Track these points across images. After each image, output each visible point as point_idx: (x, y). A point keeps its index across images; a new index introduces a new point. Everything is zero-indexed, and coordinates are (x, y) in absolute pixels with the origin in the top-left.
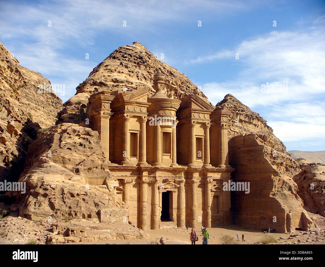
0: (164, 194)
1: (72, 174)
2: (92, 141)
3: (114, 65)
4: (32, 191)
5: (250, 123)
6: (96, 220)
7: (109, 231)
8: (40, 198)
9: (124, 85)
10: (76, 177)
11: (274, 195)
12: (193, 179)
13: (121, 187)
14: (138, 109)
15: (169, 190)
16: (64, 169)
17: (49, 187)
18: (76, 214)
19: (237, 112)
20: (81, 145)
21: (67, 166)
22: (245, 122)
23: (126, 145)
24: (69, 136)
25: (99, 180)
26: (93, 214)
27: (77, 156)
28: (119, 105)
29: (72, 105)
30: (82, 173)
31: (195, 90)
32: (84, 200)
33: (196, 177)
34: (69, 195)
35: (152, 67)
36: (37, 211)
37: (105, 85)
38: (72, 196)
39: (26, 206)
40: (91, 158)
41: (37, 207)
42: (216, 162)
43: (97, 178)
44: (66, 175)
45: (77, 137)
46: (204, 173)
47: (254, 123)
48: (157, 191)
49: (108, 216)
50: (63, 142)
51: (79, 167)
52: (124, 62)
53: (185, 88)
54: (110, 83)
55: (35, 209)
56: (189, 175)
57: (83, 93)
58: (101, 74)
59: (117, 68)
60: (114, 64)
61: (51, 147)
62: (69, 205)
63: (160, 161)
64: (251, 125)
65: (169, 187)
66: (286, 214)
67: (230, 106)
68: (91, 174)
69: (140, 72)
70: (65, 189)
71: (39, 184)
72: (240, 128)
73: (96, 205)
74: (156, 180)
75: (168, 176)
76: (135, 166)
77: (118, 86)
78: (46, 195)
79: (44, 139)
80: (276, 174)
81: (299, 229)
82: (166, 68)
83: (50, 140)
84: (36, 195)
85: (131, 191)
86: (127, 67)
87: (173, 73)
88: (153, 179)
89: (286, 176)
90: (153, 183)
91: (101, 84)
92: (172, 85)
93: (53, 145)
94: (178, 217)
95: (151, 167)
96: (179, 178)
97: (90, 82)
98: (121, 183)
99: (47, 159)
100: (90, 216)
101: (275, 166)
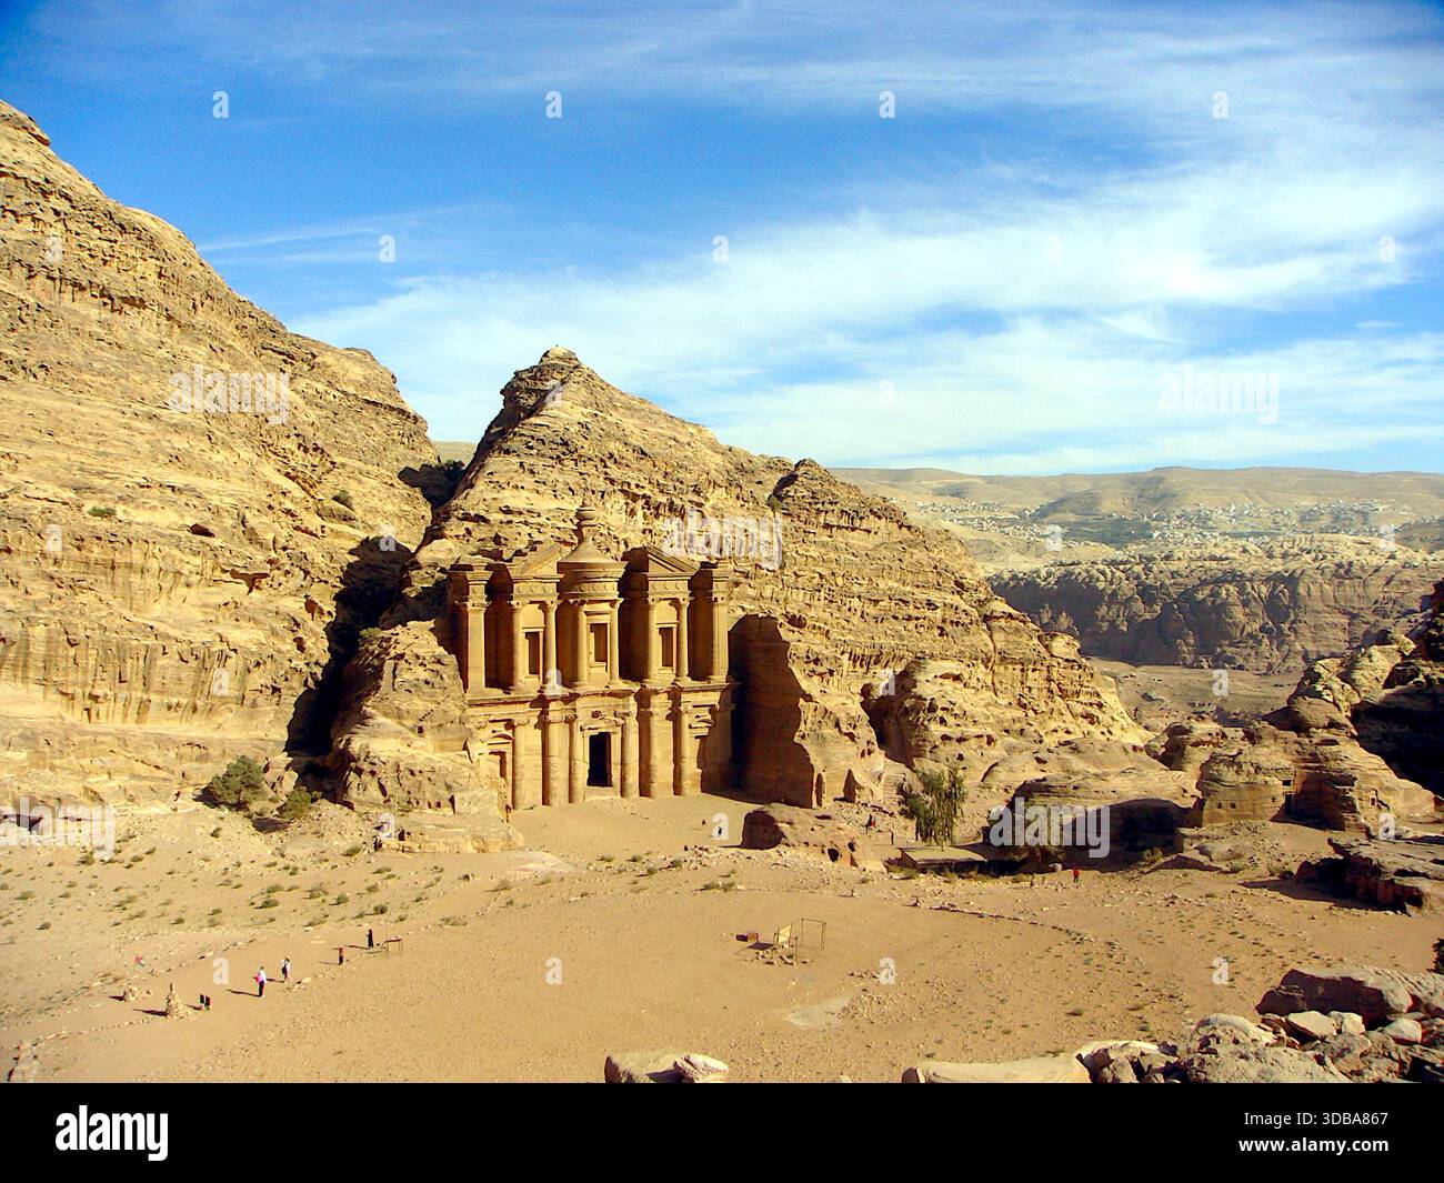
0: (592, 738)
1: (412, 735)
2: (445, 676)
3: (507, 472)
4: (353, 764)
5: (853, 529)
6: (447, 810)
7: (462, 830)
8: (366, 778)
9: (523, 520)
10: (419, 742)
11: (803, 737)
12: (651, 709)
13: (509, 733)
14: (538, 588)
15: (604, 730)
16: (400, 728)
17: (376, 761)
18: (418, 803)
19: (819, 506)
20: (427, 683)
21: (404, 722)
22: (839, 527)
23: (515, 657)
24: (407, 666)
25: (457, 743)
26: (445, 802)
27: (419, 705)
28: (505, 581)
29: (420, 568)
30: (427, 733)
31: (696, 486)
32: (429, 779)
33: (660, 705)
34: (407, 773)
35: (590, 459)
36: (361, 798)
37: (486, 521)
38: (412, 773)
39: (346, 789)
40: (442, 707)
41: (361, 791)
42: (700, 670)
43: (452, 740)
44: (403, 738)
45: (421, 669)
46: (675, 694)
47: (864, 526)
48: (578, 734)
49: (466, 804)
50: (398, 680)
51: (423, 724)
52: (528, 461)
53: (671, 488)
54: (495, 517)
55: (359, 794)
56: (643, 699)
57: (444, 540)
58: (479, 495)
59: (512, 478)
60: (505, 468)
61: (379, 688)
62: (407, 789)
63: (585, 677)
64: (855, 533)
65: (604, 725)
66: (815, 776)
67: (799, 494)
68: (442, 734)
69: (561, 480)
70: (401, 764)
71: (362, 758)
72: (824, 545)
73: (449, 787)
74: (576, 717)
75: (602, 704)
76: (535, 694)
77: (510, 522)
78: (373, 773)
79: (369, 666)
80: (809, 698)
81: (841, 800)
82: (630, 440)
83: (379, 671)
84: (359, 772)
85: (529, 738)
86: (532, 472)
87: (646, 450)
88: (570, 714)
89: (840, 696)
90: (570, 721)
91: (479, 519)
92: (636, 491)
93: (383, 683)
94: (623, 779)
95: (567, 692)
96: (624, 707)
97: (456, 513)
98: (510, 724)
99: (373, 711)
100: (439, 805)
101: (816, 679)
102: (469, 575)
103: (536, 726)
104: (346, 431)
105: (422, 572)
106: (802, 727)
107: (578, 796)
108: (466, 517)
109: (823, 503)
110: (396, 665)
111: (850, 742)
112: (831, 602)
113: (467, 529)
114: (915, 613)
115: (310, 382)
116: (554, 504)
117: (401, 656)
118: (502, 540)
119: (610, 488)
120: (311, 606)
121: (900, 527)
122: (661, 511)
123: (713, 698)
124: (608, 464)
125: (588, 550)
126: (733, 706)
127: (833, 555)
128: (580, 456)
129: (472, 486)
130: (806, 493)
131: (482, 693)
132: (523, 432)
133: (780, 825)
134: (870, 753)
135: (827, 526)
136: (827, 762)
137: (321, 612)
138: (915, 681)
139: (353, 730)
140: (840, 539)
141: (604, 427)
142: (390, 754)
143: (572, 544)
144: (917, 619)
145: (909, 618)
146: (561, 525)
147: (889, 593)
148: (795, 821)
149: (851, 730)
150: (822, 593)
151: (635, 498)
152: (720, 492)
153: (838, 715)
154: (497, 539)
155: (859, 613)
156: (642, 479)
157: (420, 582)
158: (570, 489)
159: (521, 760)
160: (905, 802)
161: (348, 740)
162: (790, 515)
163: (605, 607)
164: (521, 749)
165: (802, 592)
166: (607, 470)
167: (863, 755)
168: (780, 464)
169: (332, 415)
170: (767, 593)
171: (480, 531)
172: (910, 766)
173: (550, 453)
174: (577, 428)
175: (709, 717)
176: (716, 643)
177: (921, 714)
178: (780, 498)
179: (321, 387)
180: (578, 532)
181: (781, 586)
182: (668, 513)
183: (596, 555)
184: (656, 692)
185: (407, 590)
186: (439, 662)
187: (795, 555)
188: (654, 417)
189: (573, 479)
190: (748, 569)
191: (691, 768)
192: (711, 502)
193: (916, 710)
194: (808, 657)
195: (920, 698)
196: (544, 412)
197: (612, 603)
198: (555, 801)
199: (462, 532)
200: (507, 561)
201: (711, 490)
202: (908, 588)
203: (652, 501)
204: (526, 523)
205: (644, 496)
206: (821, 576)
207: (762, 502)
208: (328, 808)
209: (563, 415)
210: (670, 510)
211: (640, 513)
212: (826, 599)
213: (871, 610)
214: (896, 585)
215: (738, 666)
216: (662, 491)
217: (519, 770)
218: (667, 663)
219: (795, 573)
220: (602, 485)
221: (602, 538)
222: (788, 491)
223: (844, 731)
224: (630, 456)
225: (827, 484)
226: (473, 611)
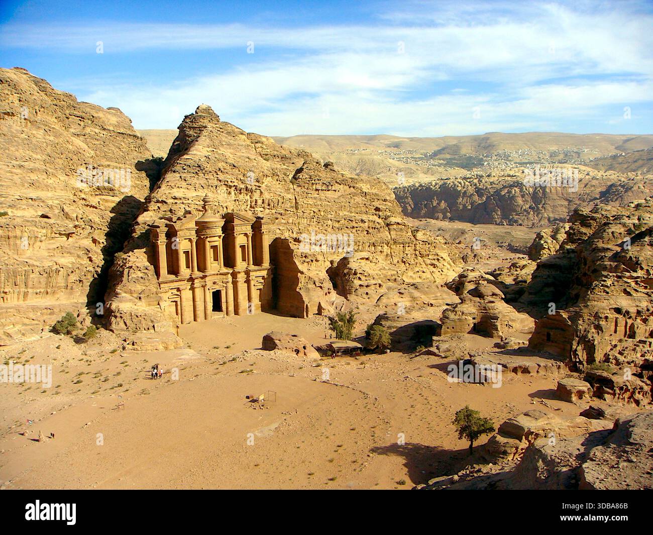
0: (213, 293)
1: (136, 300)
2: (149, 275)
4: (113, 314)
5: (328, 190)
6: (152, 331)
7: (158, 339)
8: (119, 319)
9: (181, 202)
10: (139, 303)
11: (300, 289)
12: (237, 279)
13: (178, 293)
14: (187, 233)
15: (218, 289)
16: (131, 298)
17: (122, 312)
18: (140, 328)
19: (313, 181)
20: (142, 278)
21: (133, 295)
22: (322, 190)
24: (133, 271)
25: (155, 302)
26: (151, 327)
27: (139, 287)
28: (173, 231)
29: (139, 225)
30: (142, 299)
32: (144, 318)
33: (241, 278)
34: (135, 316)
35: (210, 172)
36: (117, 328)
37: (166, 203)
38: (137, 317)
39: (111, 324)
40: (149, 288)
41: (117, 325)
42: (258, 261)
43: (153, 301)
44: (133, 302)
45: (139, 272)
46: (247, 273)
47: (333, 189)
48: (207, 291)
49: (159, 328)
50: (130, 277)
51: (141, 296)
52: (183, 175)
54: (170, 201)
56: (234, 275)
57: (149, 212)
58: (163, 191)
59: (177, 183)
60: (174, 179)
61: (122, 281)
62: (135, 323)
63: (209, 268)
64: (329, 192)
65: (218, 287)
66: (305, 305)
67: (304, 177)
68: (149, 299)
69: (198, 183)
70: (132, 313)
71: (117, 311)
72: (315, 198)
73: (152, 322)
74: (206, 285)
75: (217, 279)
76: (188, 277)
77: (176, 203)
78: (121, 317)
79: (118, 271)
80: (302, 273)
81: (316, 314)
82: (229, 161)
83: (122, 273)
84: (116, 317)
85: (187, 294)
86: (185, 180)
87: (236, 165)
88: (204, 284)
89: (316, 270)
90: (204, 287)
91: (163, 202)
92: (231, 184)
93: (124, 279)
94: (227, 308)
95: (201, 274)
96: (226, 279)
97: (153, 200)
98: (178, 290)
99: (120, 291)
100: (148, 329)
101: (306, 264)
102: (158, 230)
103: (190, 289)
104: (109, 150)
105: (140, 226)
106: (300, 285)
107: (209, 317)
108: (158, 202)
109: (315, 180)
110: (129, 271)
111: (320, 290)
112: (319, 223)
113: (158, 207)
114: (356, 225)
115: (92, 129)
116: (195, 194)
117: (131, 267)
118: (173, 211)
119: (219, 183)
120: (94, 241)
121: (350, 187)
122: (242, 191)
123: (264, 273)
124: (218, 173)
125: (209, 215)
126: (272, 276)
127: (319, 203)
128: (206, 171)
129: (160, 187)
130: (307, 176)
131: (166, 278)
132: (181, 162)
133: (276, 341)
134: (329, 293)
135: (317, 190)
136: (310, 299)
137: (99, 243)
138: (349, 261)
139: (113, 299)
140: (323, 195)
141: (217, 156)
142: (127, 309)
143: (202, 211)
144: (357, 227)
145: (353, 227)
146: (198, 203)
147: (344, 217)
148: (281, 339)
149: (321, 285)
150: (315, 220)
151: (230, 187)
152: (269, 179)
153: (315, 279)
154: (171, 211)
155: (331, 227)
156: (233, 179)
157: (139, 230)
158: (202, 186)
159: (184, 304)
160: (331, 324)
161: (111, 304)
162: (300, 186)
163: (217, 238)
164: (184, 300)
165: (306, 219)
166: (218, 176)
167: (326, 294)
168: (303, 153)
169: (102, 143)
170: (291, 221)
171: (164, 208)
172: (346, 298)
173: (193, 171)
174: (204, 158)
175: (263, 281)
176: (264, 250)
177: (351, 276)
178: (296, 179)
179: (97, 131)
180: (204, 207)
181: (296, 218)
182: (245, 192)
183: (212, 217)
184: (239, 273)
185: (134, 234)
186: (147, 269)
187: (303, 204)
188: (240, 147)
189: (203, 182)
190: (282, 211)
191: (256, 301)
192: (266, 184)
193: (349, 274)
194: (302, 255)
195: (350, 269)
196: (190, 153)
197: (220, 237)
198: (199, 320)
199: (156, 208)
200: (174, 222)
201: (265, 178)
202: (353, 214)
203: (238, 188)
204: (183, 203)
205: (234, 186)
206: (314, 212)
207: (288, 181)
208: (104, 332)
209: (198, 153)
210: (246, 190)
211: (233, 193)
212: (316, 221)
213: (337, 225)
214: (347, 213)
215: (273, 260)
216: (242, 183)
217: (183, 308)
218: (244, 260)
219: (303, 212)
220: (216, 183)
221: (216, 207)
222: (299, 176)
223: (317, 285)
224: (228, 168)
225: (316, 171)
226: (161, 245)
